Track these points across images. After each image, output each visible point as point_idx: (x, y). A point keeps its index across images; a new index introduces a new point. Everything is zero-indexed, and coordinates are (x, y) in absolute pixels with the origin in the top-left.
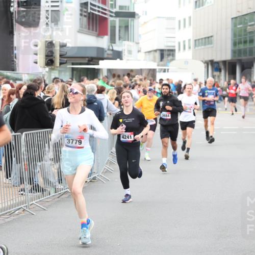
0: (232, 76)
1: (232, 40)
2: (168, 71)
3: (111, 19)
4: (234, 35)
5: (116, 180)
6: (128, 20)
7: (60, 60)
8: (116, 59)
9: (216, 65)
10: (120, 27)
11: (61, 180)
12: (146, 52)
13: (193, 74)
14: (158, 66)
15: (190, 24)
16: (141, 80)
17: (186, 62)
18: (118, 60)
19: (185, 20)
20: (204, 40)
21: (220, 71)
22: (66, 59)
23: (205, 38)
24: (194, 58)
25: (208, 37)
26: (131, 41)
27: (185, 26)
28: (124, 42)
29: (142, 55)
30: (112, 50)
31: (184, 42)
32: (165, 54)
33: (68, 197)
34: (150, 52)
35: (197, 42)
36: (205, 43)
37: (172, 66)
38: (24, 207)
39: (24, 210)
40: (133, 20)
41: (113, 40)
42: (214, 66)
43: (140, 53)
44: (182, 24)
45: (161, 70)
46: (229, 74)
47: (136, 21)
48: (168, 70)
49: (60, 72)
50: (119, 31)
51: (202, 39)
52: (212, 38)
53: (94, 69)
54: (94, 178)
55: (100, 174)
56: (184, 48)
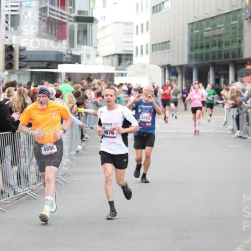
0: (189, 81)
1: (189, 45)
2: (126, 76)
3: (69, 24)
4: (191, 40)
5: (75, 183)
6: (87, 25)
7: (19, 64)
8: (75, 63)
9: (173, 70)
10: (78, 31)
11: (20, 182)
12: (104, 57)
13: (150, 78)
14: (116, 70)
15: (147, 30)
16: (99, 84)
17: (144, 67)
18: (77, 64)
19: (142, 25)
20: (161, 45)
21: (177, 75)
22: (25, 63)
23: (162, 43)
24: (152, 62)
25: (166, 42)
26: (89, 45)
27: (142, 31)
28: (82, 46)
29: (100, 60)
30: (71, 54)
31: (142, 46)
32: (124, 59)
33: (27, 199)
34: (107, 56)
35: (154, 46)
36: (162, 47)
37: (130, 70)
40: (92, 25)
41: (71, 44)
42: (171, 70)
43: (98, 57)
44: (140, 29)
45: (118, 75)
46: (185, 79)
47: (94, 26)
48: (126, 74)
49: (19, 75)
50: (78, 35)
51: (159, 44)
52: (169, 43)
53: (53, 73)
55: (59, 176)
56: (142, 53)
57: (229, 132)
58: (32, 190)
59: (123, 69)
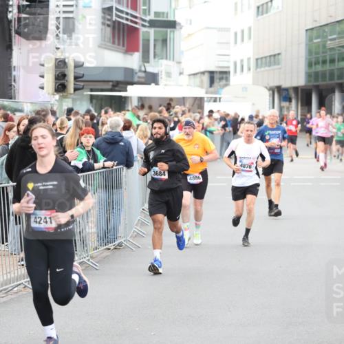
0: (306, 108)
1: (306, 59)
2: (220, 101)
3: (143, 30)
4: (310, 52)
5: (149, 247)
6: (167, 31)
7: (74, 84)
8: (150, 84)
9: (284, 93)
10: (155, 40)
11: (75, 246)
12: (190, 75)
13: (253, 104)
14: (207, 93)
15: (250, 38)
16: (183, 112)
17: (245, 89)
18: (153, 84)
19: (243, 31)
20: (268, 58)
21: (290, 100)
22: (82, 84)
23: (270, 56)
24: (255, 83)
25: (275, 55)
26: (170, 59)
27: (243, 40)
28: (160, 61)
29: (184, 79)
30: (145, 72)
31: (242, 61)
32: (216, 78)
34: (194, 74)
35: (259, 61)
36: (270, 62)
37: (225, 93)
38: (25, 282)
39: (25, 287)
40: (174, 32)
41: (146, 58)
42: (282, 93)
43: (182, 76)
44: (240, 37)
45: (210, 100)
46: (302, 106)
47: (177, 32)
48: (220, 98)
49: (74, 100)
50: (155, 46)
51: (266, 57)
52: (280, 56)
53: (120, 97)
54: (120, 245)
55: (128, 238)
56: (242, 70)
58: (92, 257)
59: (216, 93)
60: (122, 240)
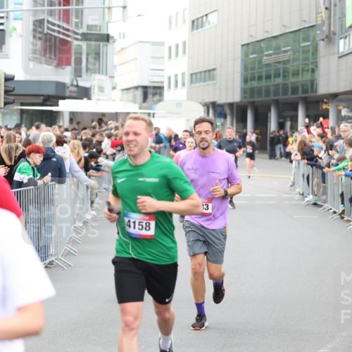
0: (241, 125)
1: (242, 74)
2: (153, 117)
3: (75, 43)
4: (245, 68)
6: (99, 45)
7: (5, 98)
8: (82, 99)
9: (219, 109)
10: (88, 54)
12: (123, 90)
13: (188, 120)
14: (140, 108)
15: (184, 52)
16: (116, 128)
17: (179, 104)
18: (85, 99)
19: (177, 46)
20: (203, 74)
21: (225, 117)
22: (13, 98)
23: (205, 71)
24: (190, 98)
25: (210, 71)
26: (103, 74)
27: (177, 54)
28: (93, 75)
29: (117, 94)
30: (77, 86)
31: (176, 76)
32: (150, 93)
34: (128, 89)
35: (194, 76)
36: (205, 78)
37: (159, 109)
40: (107, 45)
41: (78, 73)
42: (217, 109)
43: (114, 90)
44: (174, 51)
46: (237, 122)
47: (110, 46)
48: (154, 114)
49: (4, 115)
50: (87, 59)
51: (201, 72)
52: (215, 72)
53: (52, 111)
54: (51, 263)
55: (60, 257)
56: (176, 86)
57: (298, 197)
59: (150, 108)
60: (53, 259)
